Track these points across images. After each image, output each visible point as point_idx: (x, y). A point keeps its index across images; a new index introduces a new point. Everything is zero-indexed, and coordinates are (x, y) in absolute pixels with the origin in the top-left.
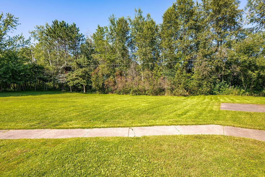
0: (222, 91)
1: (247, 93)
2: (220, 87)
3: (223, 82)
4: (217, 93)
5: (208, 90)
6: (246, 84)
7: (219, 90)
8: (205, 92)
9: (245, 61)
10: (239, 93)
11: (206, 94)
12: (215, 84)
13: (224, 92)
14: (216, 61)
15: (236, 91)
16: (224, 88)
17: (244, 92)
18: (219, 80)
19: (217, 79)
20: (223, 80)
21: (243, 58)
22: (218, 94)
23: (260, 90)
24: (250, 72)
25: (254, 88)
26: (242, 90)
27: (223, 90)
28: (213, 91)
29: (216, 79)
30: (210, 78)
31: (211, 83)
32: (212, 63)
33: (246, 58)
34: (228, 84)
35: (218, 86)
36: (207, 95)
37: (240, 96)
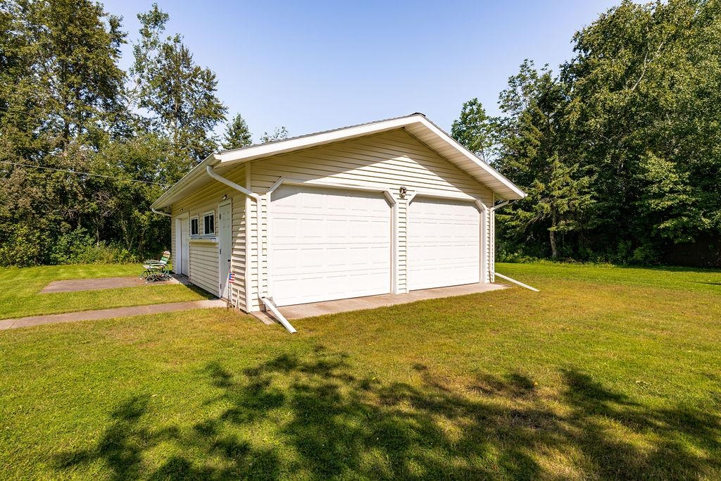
0: (77, 254)
1: (133, 257)
2: (71, 243)
3: (80, 230)
4: (61, 259)
5: (34, 250)
6: (131, 237)
7: (68, 252)
8: (22, 258)
9: (126, 188)
10: (117, 257)
11: (24, 264)
12: (55, 234)
13: (80, 256)
14: (57, 174)
15: (110, 253)
16: (81, 246)
17: (127, 256)
18: (68, 226)
19: (63, 223)
20: (79, 226)
21: (123, 180)
22: (64, 261)
23: (158, 250)
24: (136, 212)
25: (146, 245)
26: (125, 251)
27: (79, 251)
28: (48, 255)
29: (60, 221)
30: (41, 217)
31: (42, 230)
32: (47, 176)
33: (128, 182)
34: (91, 236)
35: (63, 240)
36: (29, 266)
37: (118, 265)
